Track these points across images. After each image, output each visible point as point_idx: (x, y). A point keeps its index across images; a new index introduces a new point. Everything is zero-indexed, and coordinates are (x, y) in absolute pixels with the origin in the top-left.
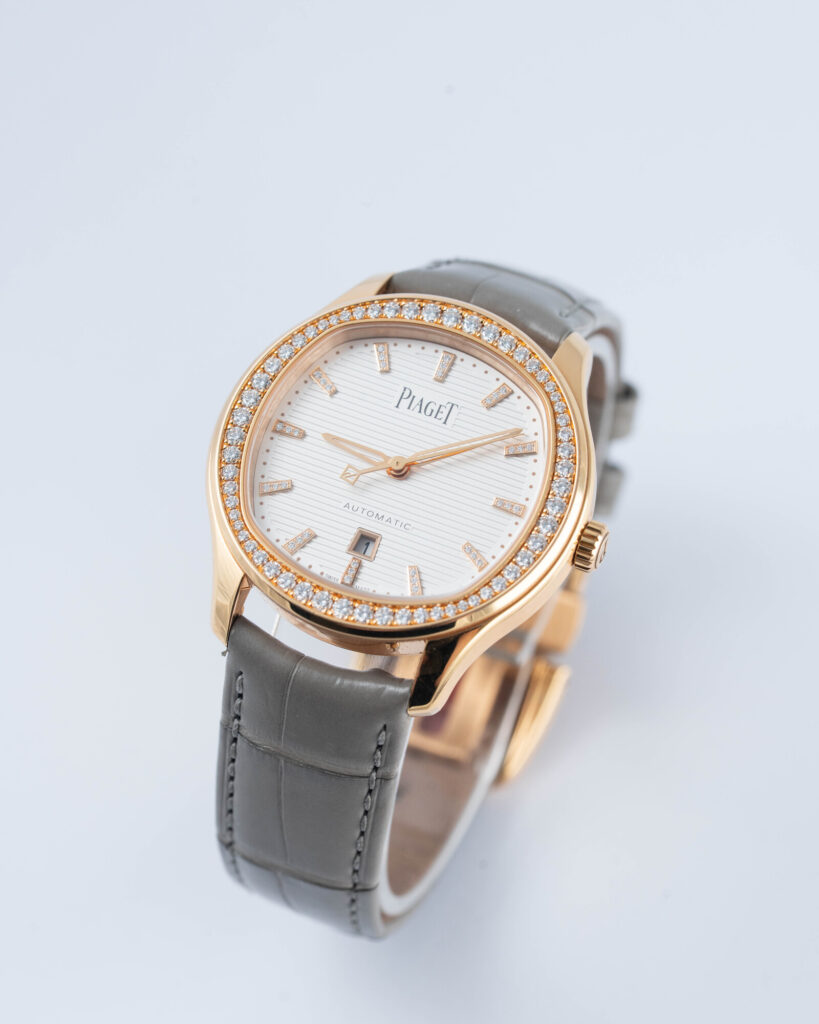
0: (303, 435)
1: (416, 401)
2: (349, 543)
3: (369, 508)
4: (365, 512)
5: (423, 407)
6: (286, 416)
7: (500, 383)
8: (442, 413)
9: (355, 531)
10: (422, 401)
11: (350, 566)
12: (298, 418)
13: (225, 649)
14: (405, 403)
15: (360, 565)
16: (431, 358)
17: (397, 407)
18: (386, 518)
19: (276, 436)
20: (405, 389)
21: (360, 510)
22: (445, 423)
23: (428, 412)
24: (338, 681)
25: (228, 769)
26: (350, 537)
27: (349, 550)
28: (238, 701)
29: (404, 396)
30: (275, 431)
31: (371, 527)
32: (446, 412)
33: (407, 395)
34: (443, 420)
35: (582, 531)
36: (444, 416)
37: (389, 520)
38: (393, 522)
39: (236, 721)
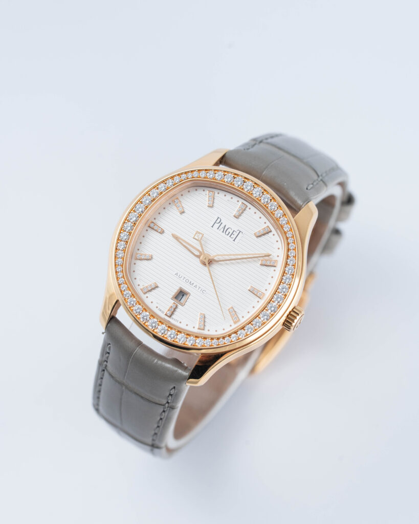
0: (162, 232)
1: (222, 226)
2: (174, 294)
3: (187, 278)
4: (185, 279)
5: (225, 230)
6: (156, 220)
7: (266, 225)
8: (234, 235)
9: (178, 288)
10: (225, 226)
11: (171, 307)
12: (162, 223)
13: (104, 331)
14: (217, 225)
15: (176, 307)
16: (235, 203)
17: (212, 227)
18: (194, 285)
19: (149, 229)
20: (218, 218)
21: (183, 278)
22: (234, 240)
23: (227, 233)
24: (156, 361)
25: (99, 382)
26: (174, 291)
27: (173, 298)
28: (107, 355)
29: (217, 222)
30: (149, 227)
31: (186, 288)
32: (236, 234)
33: (219, 221)
34: (233, 239)
35: (290, 312)
36: (234, 237)
37: (196, 286)
38: (197, 288)
39: (105, 363)
